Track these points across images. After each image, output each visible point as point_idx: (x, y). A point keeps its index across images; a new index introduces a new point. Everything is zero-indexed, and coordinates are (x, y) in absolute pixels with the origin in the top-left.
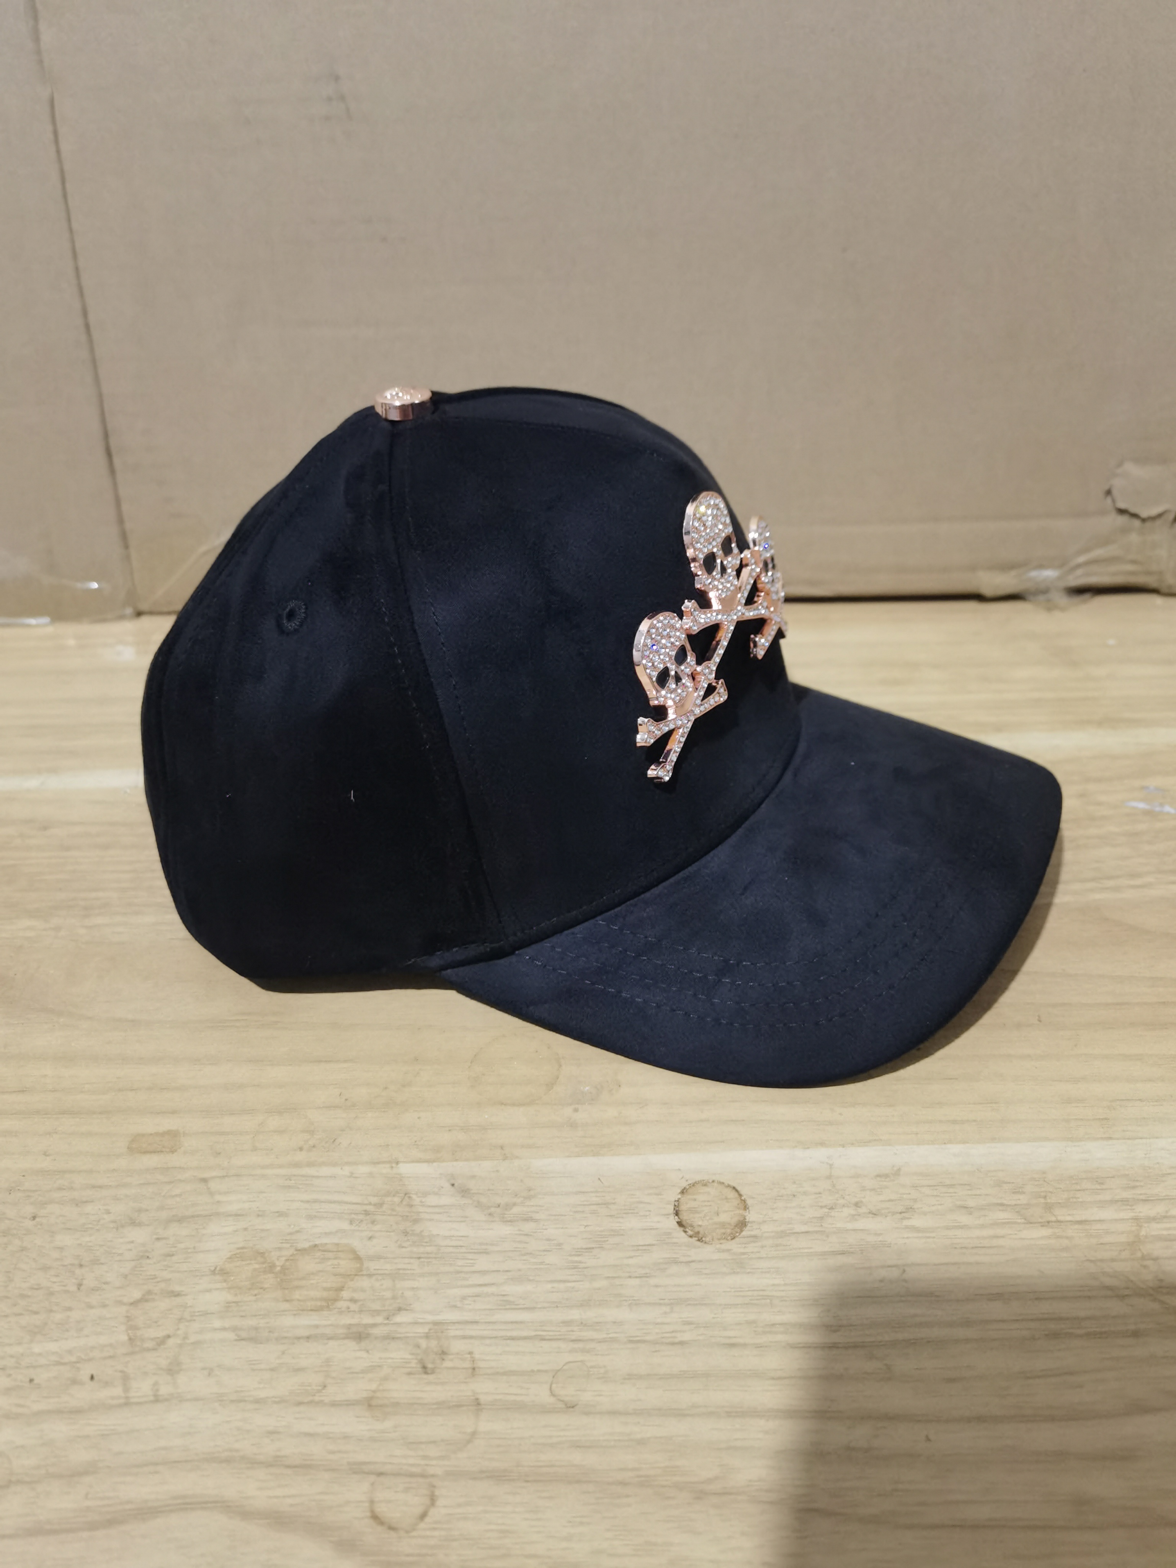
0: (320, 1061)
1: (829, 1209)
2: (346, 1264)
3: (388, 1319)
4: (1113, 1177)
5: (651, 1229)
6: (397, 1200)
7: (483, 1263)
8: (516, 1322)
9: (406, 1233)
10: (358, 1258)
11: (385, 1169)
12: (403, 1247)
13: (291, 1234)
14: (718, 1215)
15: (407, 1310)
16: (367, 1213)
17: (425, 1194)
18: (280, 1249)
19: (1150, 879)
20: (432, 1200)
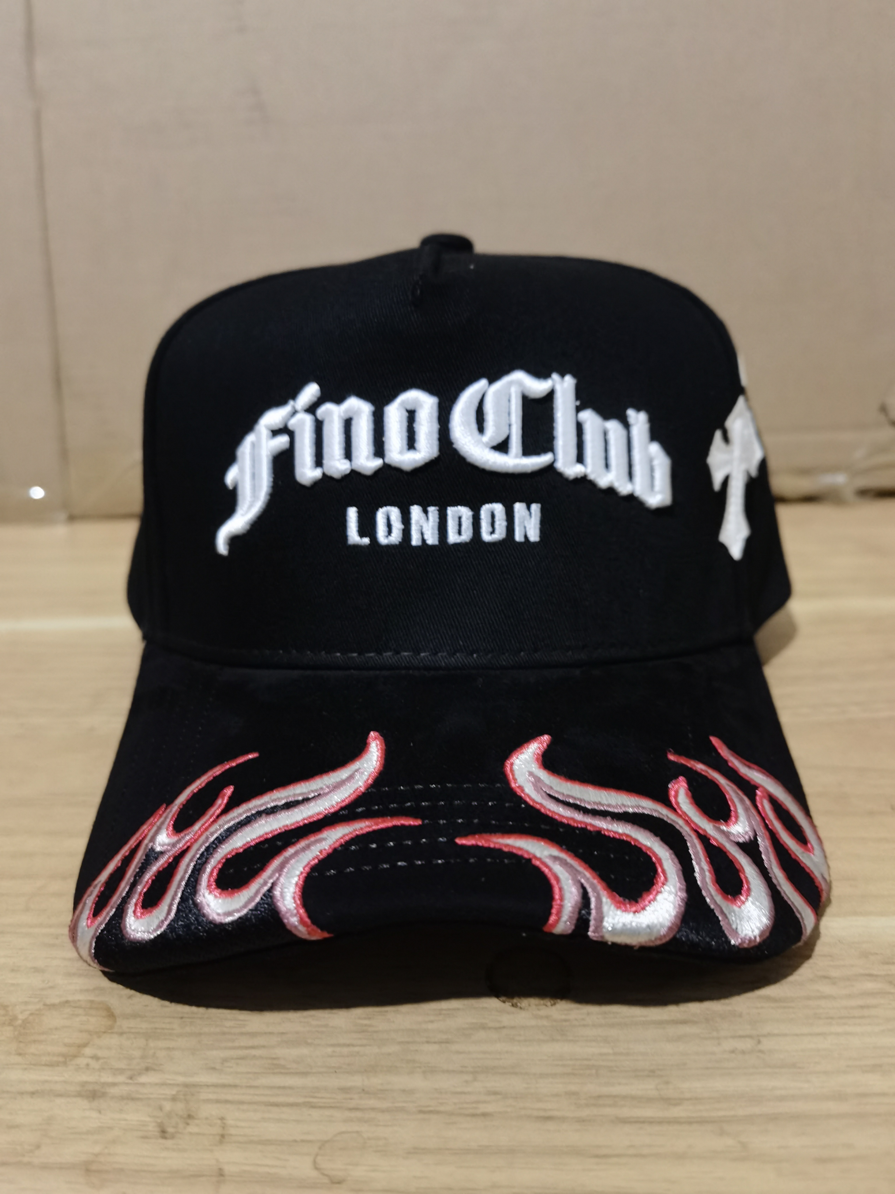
2: (95, 1021)
3: (131, 1078)
8: (284, 1088)
13: (42, 989)
15: (154, 1070)
18: (27, 1003)
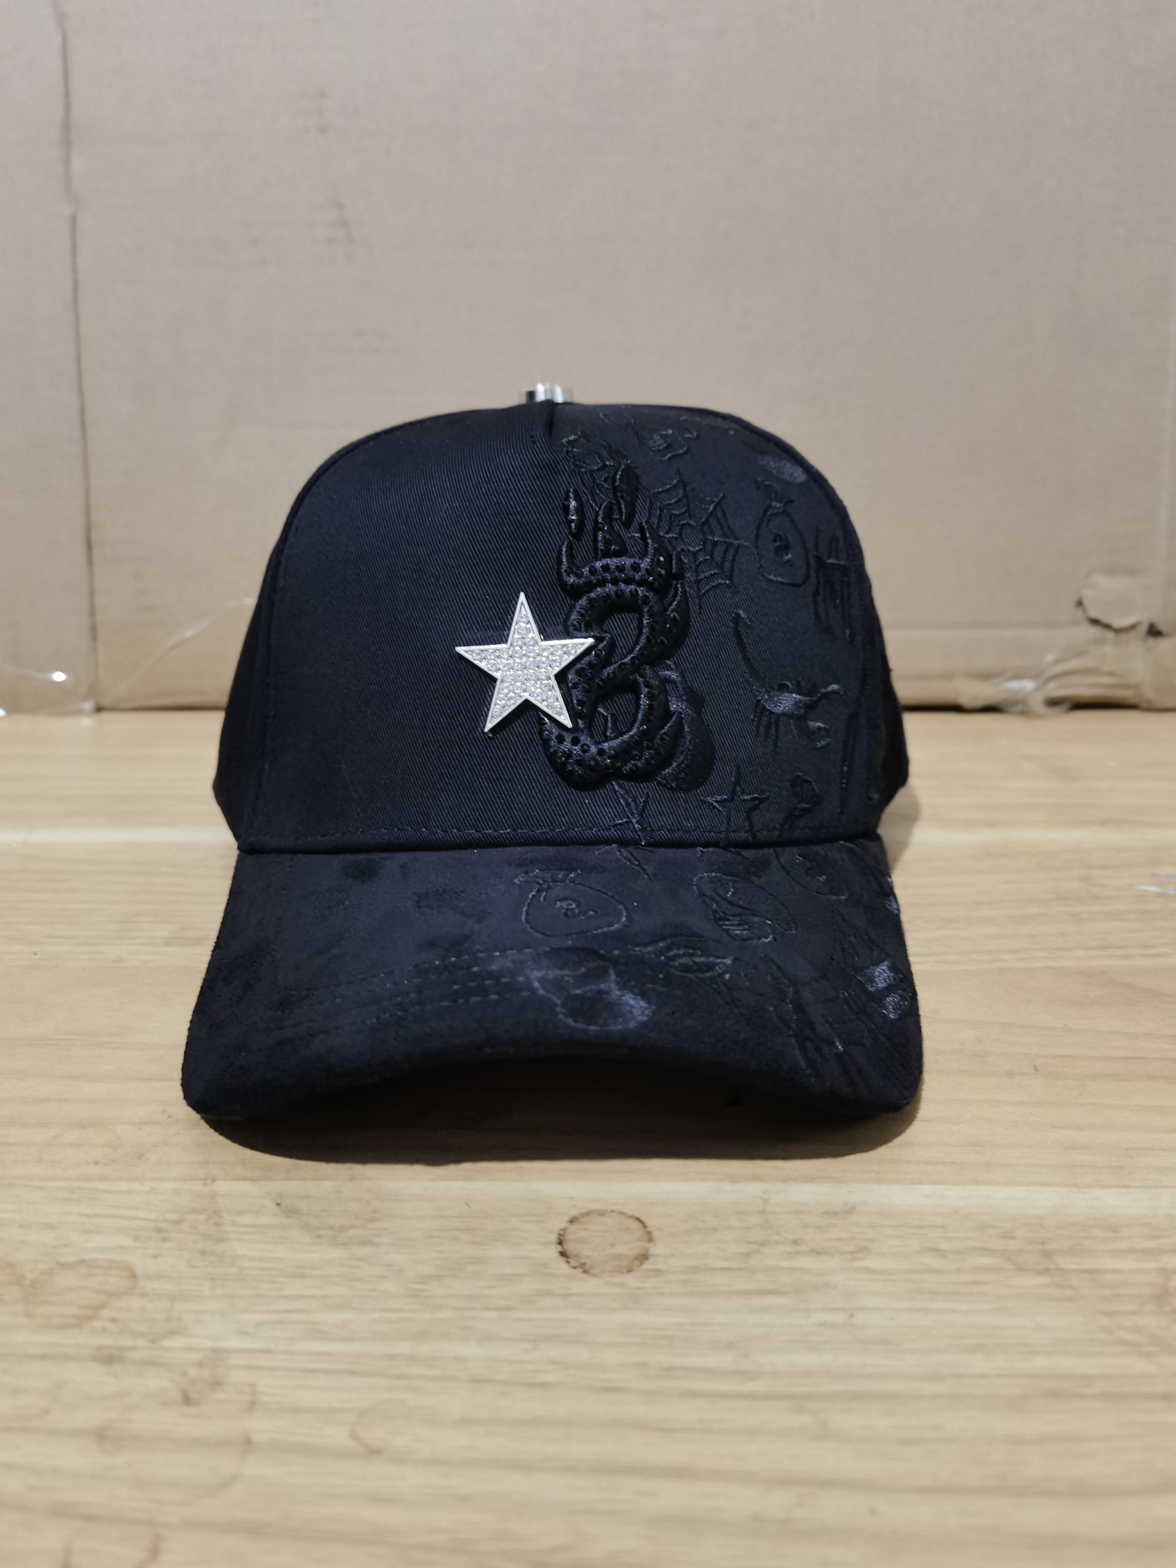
1: (760, 1245)
2: (115, 1282)
3: (153, 1341)
4: (1131, 1226)
5: (524, 1258)
6: (202, 1218)
7: (294, 1287)
8: (323, 1354)
9: (203, 1253)
10: (133, 1276)
11: (197, 1187)
12: (195, 1267)
13: (56, 1247)
14: (613, 1245)
15: (182, 1334)
16: (159, 1230)
17: (240, 1213)
19: (1165, 950)
20: (247, 1219)
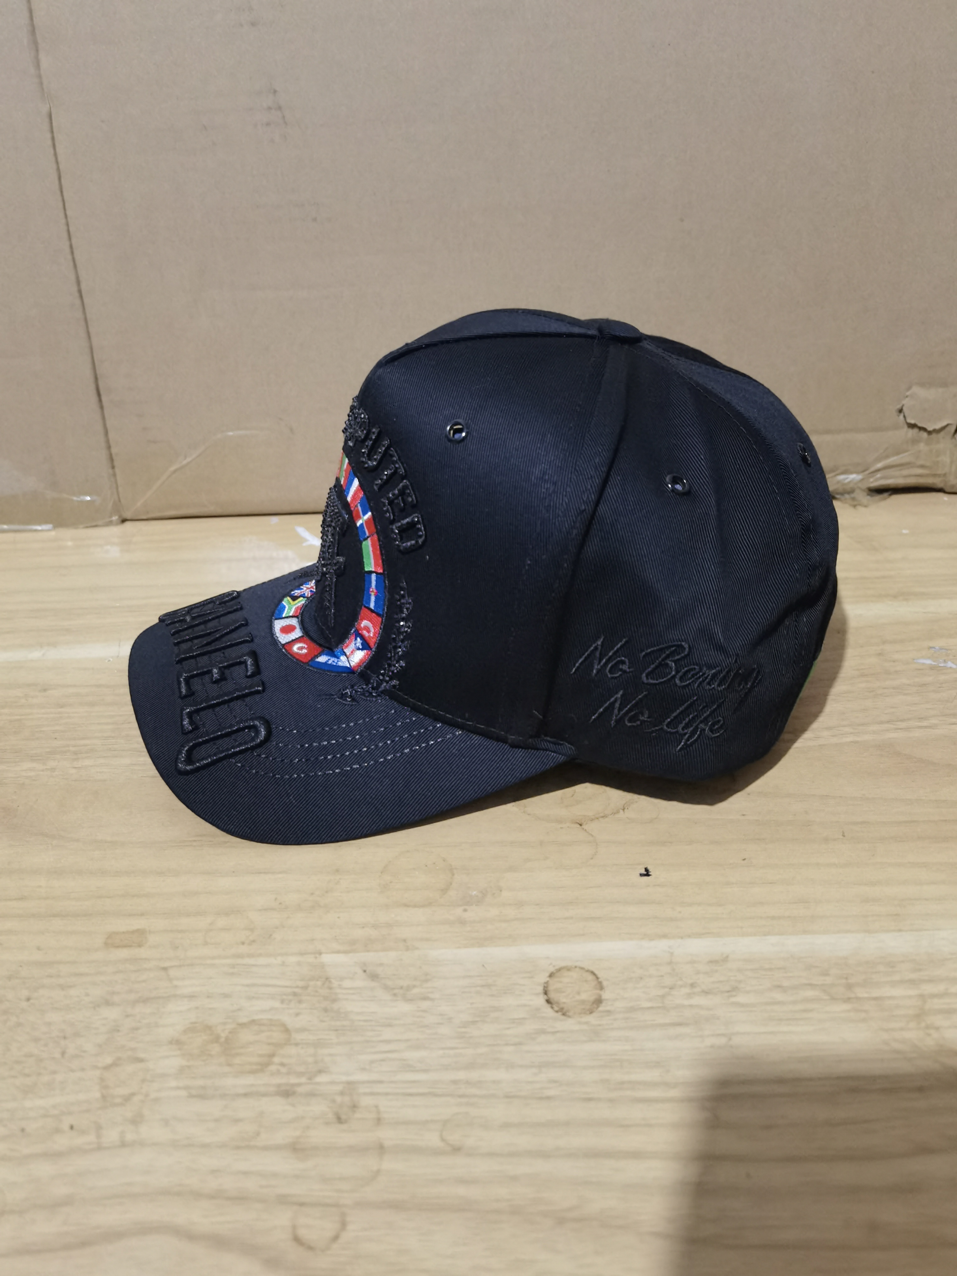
0: (260, 873)
1: (670, 989)
2: (277, 1036)
3: (310, 1079)
4: (903, 962)
5: (525, 1005)
6: (319, 983)
7: (388, 1034)
8: (414, 1082)
9: (326, 1010)
10: (287, 1030)
11: (310, 959)
12: (324, 1021)
13: (233, 1011)
14: (579, 993)
15: (326, 1072)
16: (295, 994)
17: (342, 979)
18: (225, 1024)
19: (934, 721)
20: (347, 983)
